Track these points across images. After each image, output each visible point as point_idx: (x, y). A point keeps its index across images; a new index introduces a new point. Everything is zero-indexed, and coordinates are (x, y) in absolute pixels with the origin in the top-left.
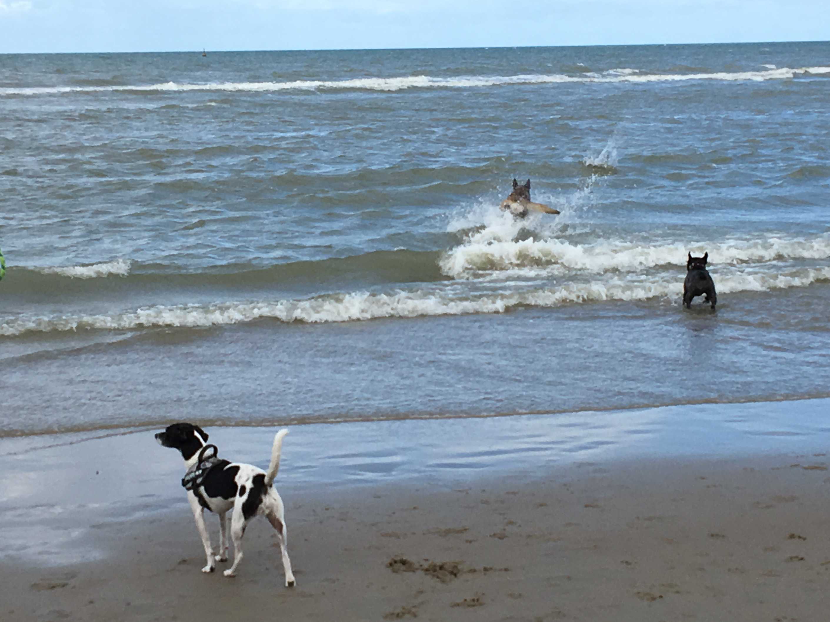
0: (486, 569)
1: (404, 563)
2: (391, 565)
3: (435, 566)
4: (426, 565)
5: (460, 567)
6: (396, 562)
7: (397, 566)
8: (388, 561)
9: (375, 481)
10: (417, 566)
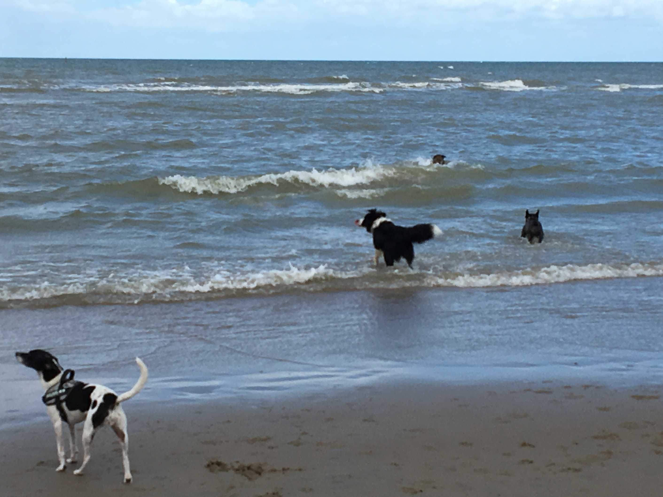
0: (284, 469)
1: (219, 464)
2: (208, 466)
3: (244, 467)
4: (236, 466)
5: (264, 468)
6: (213, 464)
7: (213, 467)
8: (207, 463)
10: (229, 466)
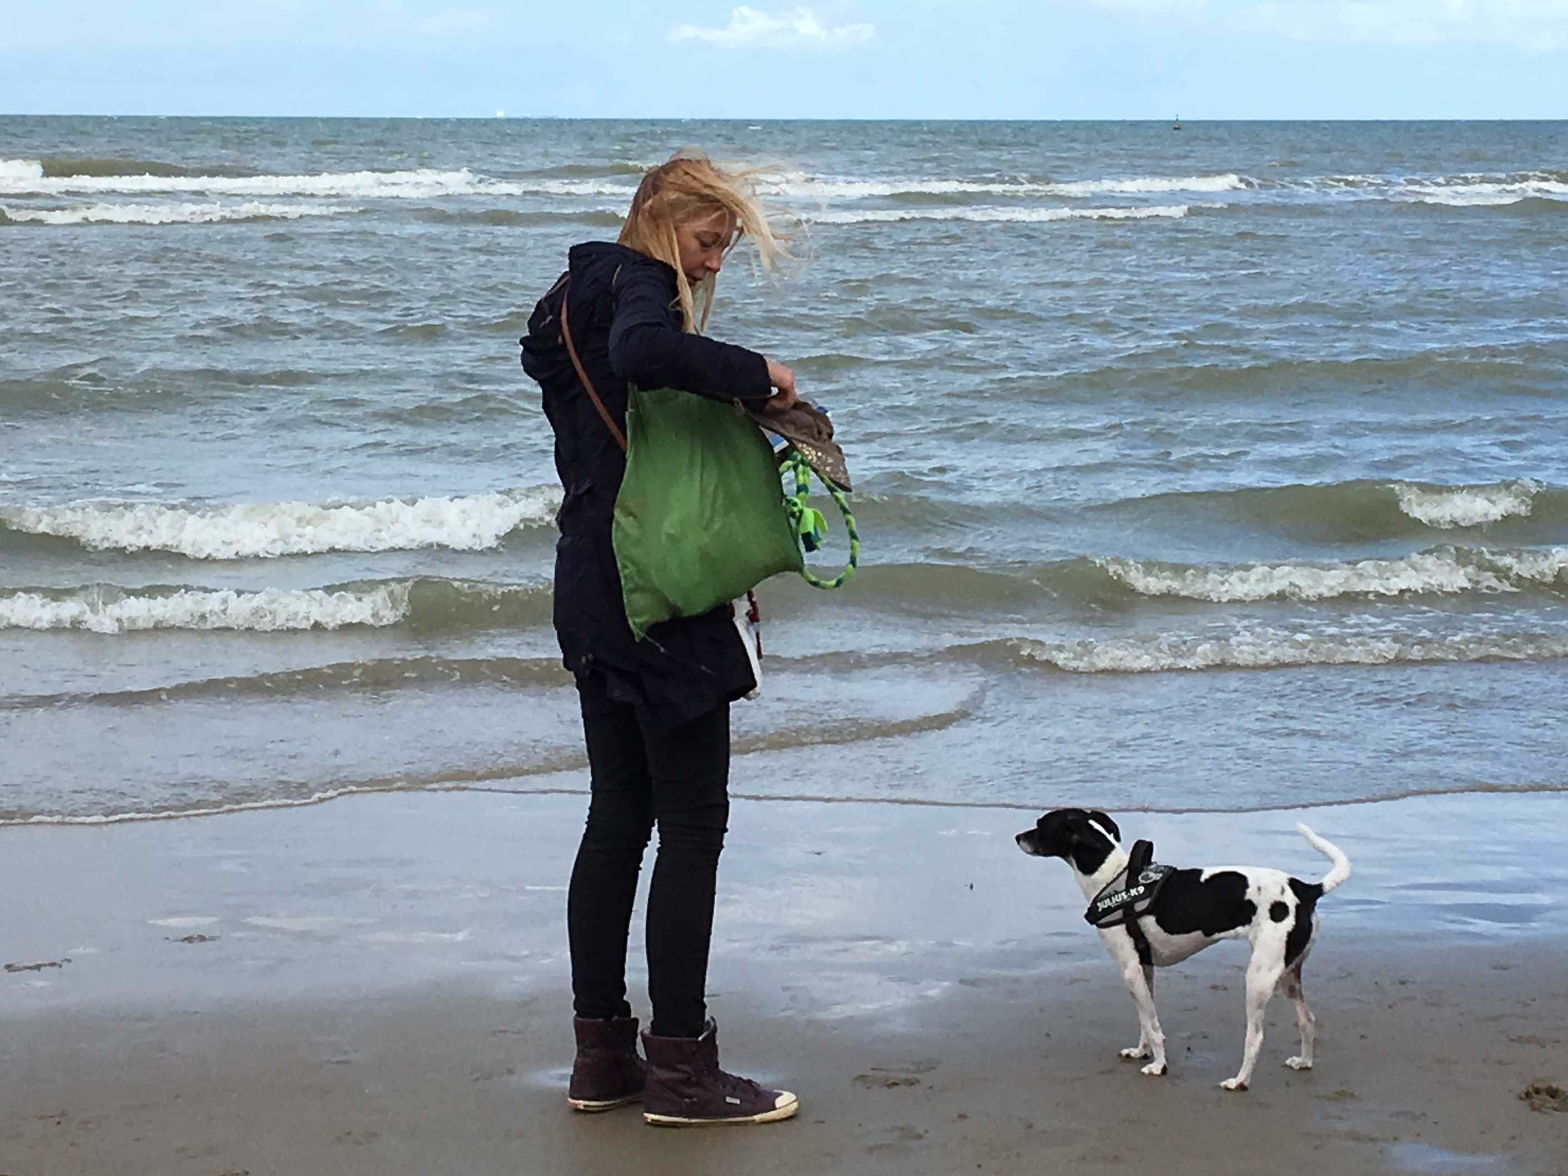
1: (1553, 1093)
2: (1528, 1094)
6: (1537, 1091)
7: (1537, 1099)
8: (1523, 1088)
9: (1496, 937)
